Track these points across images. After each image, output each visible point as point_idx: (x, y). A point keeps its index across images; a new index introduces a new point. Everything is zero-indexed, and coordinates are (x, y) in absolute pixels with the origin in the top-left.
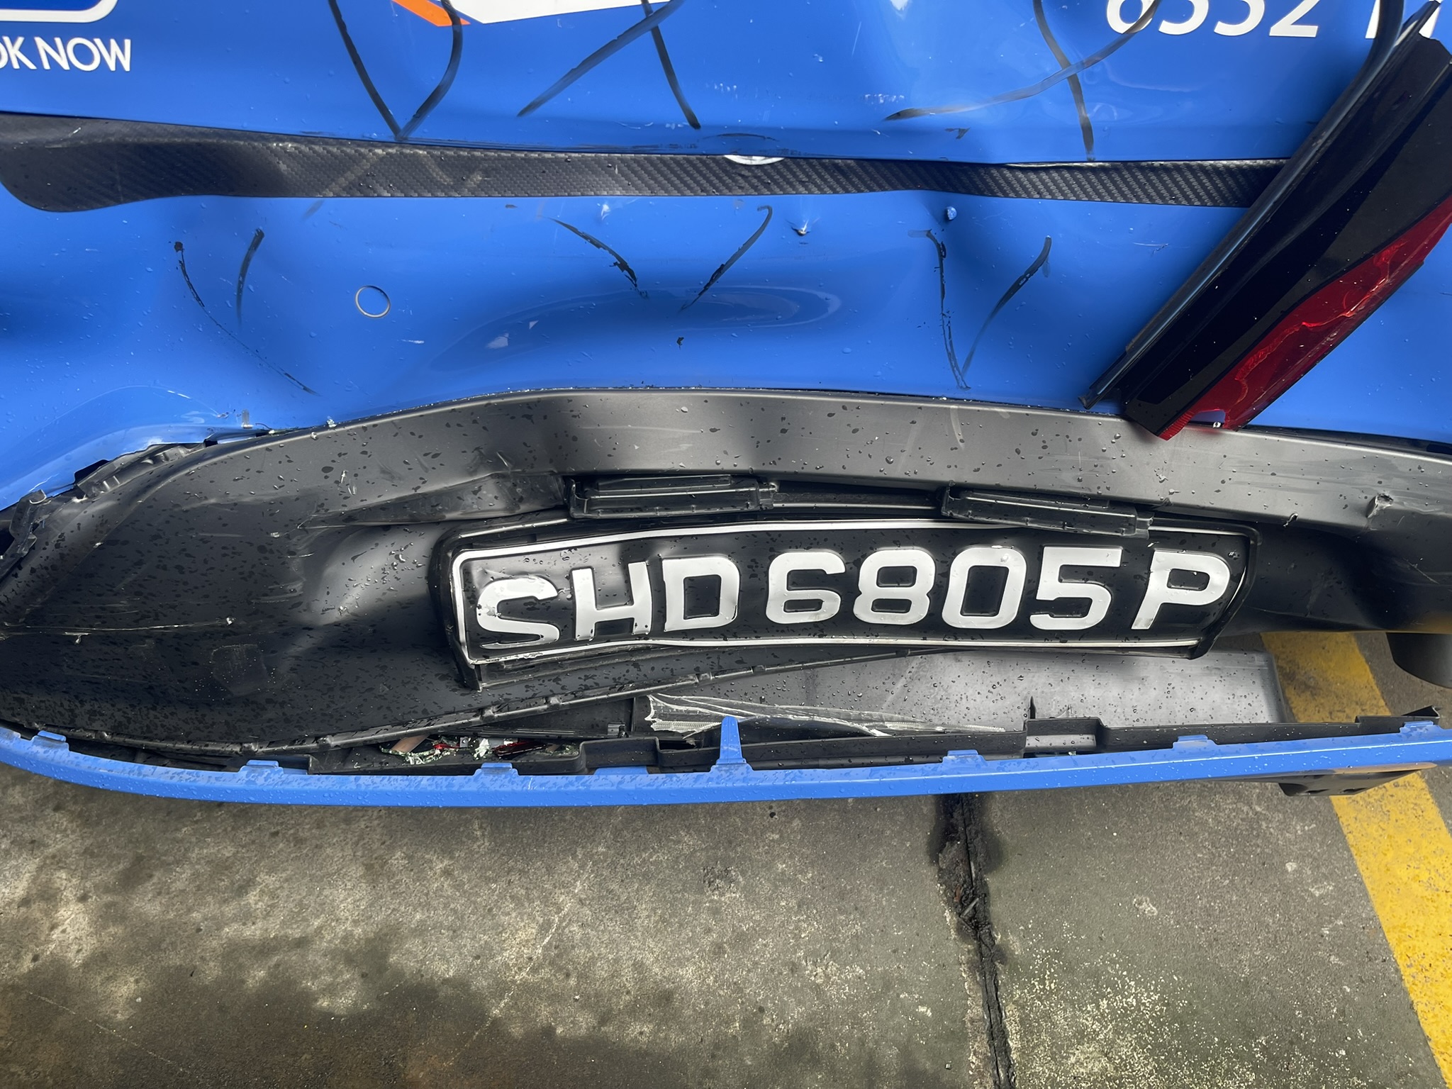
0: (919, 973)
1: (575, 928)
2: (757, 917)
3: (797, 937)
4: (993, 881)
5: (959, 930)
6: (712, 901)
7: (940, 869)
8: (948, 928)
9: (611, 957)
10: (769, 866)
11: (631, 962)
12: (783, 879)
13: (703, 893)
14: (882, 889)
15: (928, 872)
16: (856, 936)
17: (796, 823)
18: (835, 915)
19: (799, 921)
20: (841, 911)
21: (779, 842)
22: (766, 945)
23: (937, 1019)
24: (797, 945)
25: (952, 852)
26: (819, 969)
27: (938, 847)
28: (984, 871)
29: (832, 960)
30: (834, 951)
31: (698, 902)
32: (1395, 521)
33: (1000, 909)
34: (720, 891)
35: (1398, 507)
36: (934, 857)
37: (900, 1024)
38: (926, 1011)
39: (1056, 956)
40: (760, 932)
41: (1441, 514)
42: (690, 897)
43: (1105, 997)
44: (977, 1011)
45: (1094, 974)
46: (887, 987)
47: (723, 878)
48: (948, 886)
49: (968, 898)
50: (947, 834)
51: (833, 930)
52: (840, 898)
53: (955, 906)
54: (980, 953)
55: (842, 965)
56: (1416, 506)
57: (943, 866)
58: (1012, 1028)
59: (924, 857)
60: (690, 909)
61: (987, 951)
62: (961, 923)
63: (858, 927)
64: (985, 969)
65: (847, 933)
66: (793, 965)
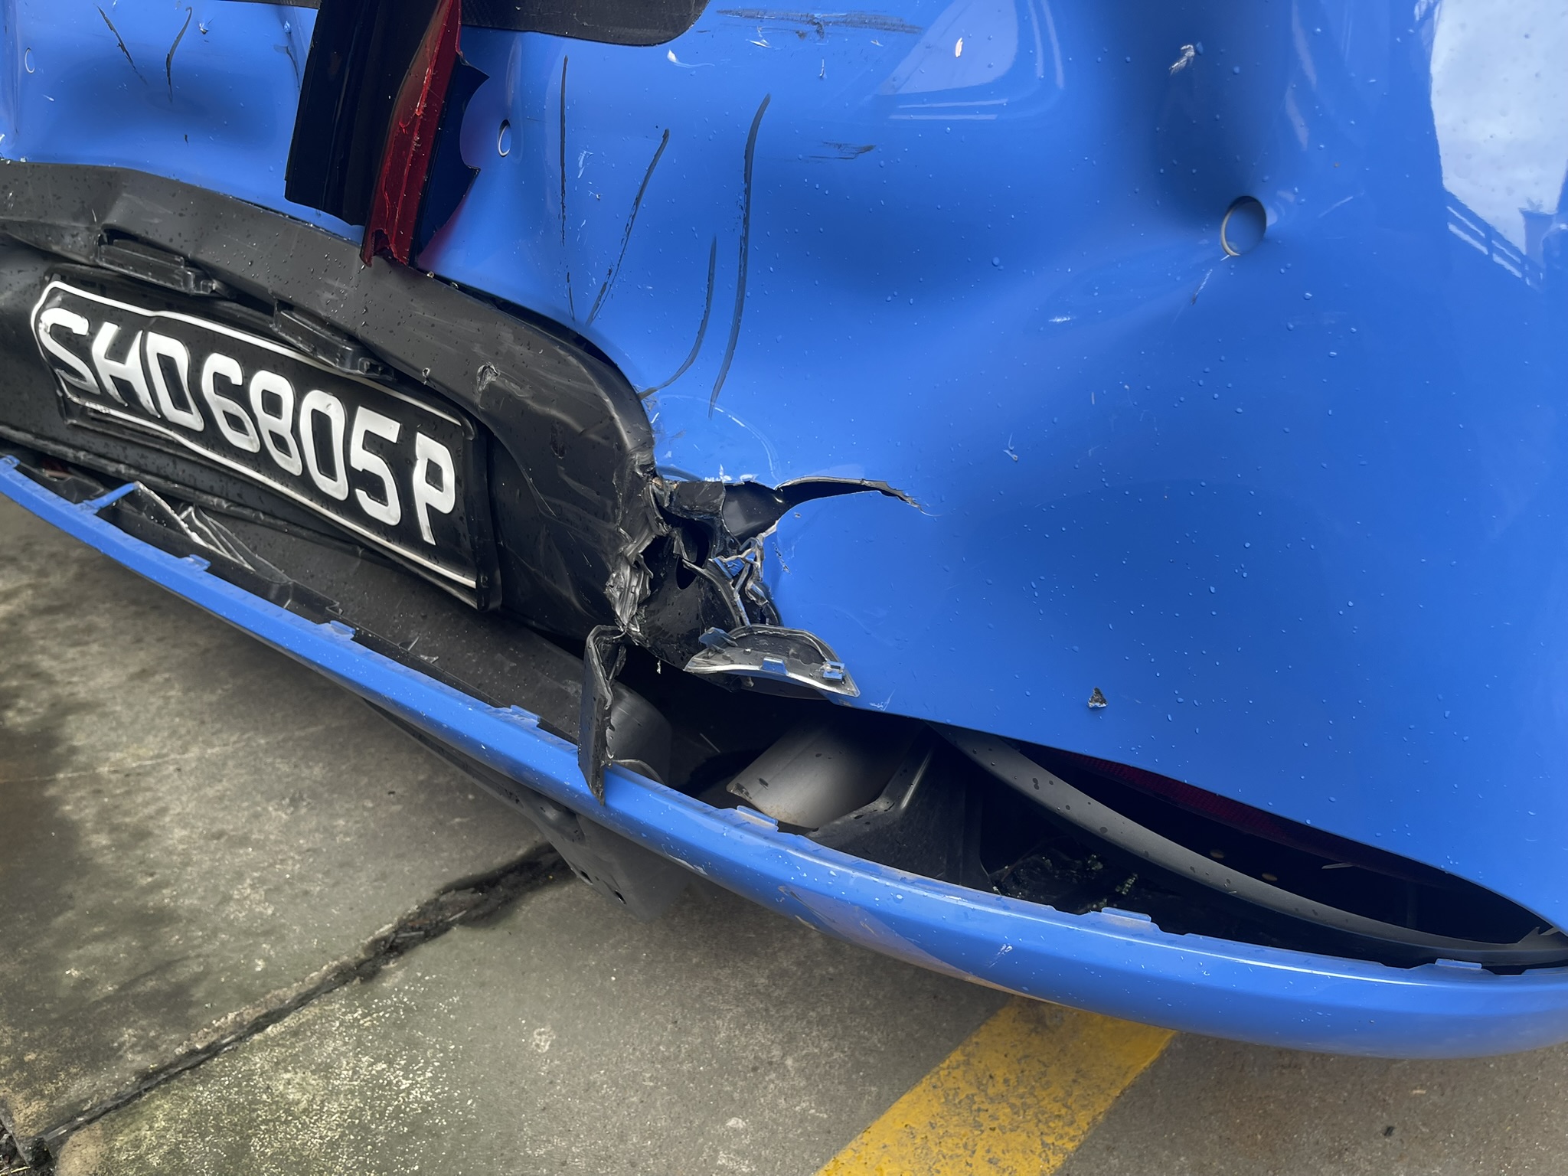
0: (300, 943)
1: (172, 768)
2: (272, 837)
3: (272, 865)
4: (456, 932)
5: (376, 942)
6: (265, 809)
7: (437, 900)
8: (372, 933)
9: (161, 795)
10: (335, 816)
11: (164, 805)
12: (329, 832)
13: (268, 800)
14: (376, 880)
15: (426, 894)
16: (306, 893)
17: (399, 807)
18: (318, 872)
19: (293, 858)
20: (327, 874)
21: (365, 808)
22: (248, 854)
23: (258, 976)
24: (264, 869)
25: (466, 897)
26: (249, 891)
27: (461, 886)
28: (463, 922)
29: (267, 892)
30: (278, 889)
31: (257, 804)
32: (498, 403)
33: (427, 951)
34: (280, 807)
35: (500, 384)
36: (446, 890)
37: (231, 958)
38: (260, 965)
39: (408, 1010)
40: (258, 846)
41: (529, 402)
42: (259, 798)
43: (390, 1063)
44: (290, 994)
45: (413, 1043)
46: (267, 933)
47: (295, 802)
48: (422, 912)
49: (420, 929)
50: (483, 884)
51: (302, 878)
52: (342, 865)
53: (402, 926)
54: (361, 964)
55: (266, 900)
56: (513, 388)
57: (443, 899)
58: (289, 1021)
59: (440, 884)
60: (245, 804)
61: (367, 967)
62: (385, 939)
63: (318, 889)
64: (344, 975)
65: (305, 886)
66: (239, 876)
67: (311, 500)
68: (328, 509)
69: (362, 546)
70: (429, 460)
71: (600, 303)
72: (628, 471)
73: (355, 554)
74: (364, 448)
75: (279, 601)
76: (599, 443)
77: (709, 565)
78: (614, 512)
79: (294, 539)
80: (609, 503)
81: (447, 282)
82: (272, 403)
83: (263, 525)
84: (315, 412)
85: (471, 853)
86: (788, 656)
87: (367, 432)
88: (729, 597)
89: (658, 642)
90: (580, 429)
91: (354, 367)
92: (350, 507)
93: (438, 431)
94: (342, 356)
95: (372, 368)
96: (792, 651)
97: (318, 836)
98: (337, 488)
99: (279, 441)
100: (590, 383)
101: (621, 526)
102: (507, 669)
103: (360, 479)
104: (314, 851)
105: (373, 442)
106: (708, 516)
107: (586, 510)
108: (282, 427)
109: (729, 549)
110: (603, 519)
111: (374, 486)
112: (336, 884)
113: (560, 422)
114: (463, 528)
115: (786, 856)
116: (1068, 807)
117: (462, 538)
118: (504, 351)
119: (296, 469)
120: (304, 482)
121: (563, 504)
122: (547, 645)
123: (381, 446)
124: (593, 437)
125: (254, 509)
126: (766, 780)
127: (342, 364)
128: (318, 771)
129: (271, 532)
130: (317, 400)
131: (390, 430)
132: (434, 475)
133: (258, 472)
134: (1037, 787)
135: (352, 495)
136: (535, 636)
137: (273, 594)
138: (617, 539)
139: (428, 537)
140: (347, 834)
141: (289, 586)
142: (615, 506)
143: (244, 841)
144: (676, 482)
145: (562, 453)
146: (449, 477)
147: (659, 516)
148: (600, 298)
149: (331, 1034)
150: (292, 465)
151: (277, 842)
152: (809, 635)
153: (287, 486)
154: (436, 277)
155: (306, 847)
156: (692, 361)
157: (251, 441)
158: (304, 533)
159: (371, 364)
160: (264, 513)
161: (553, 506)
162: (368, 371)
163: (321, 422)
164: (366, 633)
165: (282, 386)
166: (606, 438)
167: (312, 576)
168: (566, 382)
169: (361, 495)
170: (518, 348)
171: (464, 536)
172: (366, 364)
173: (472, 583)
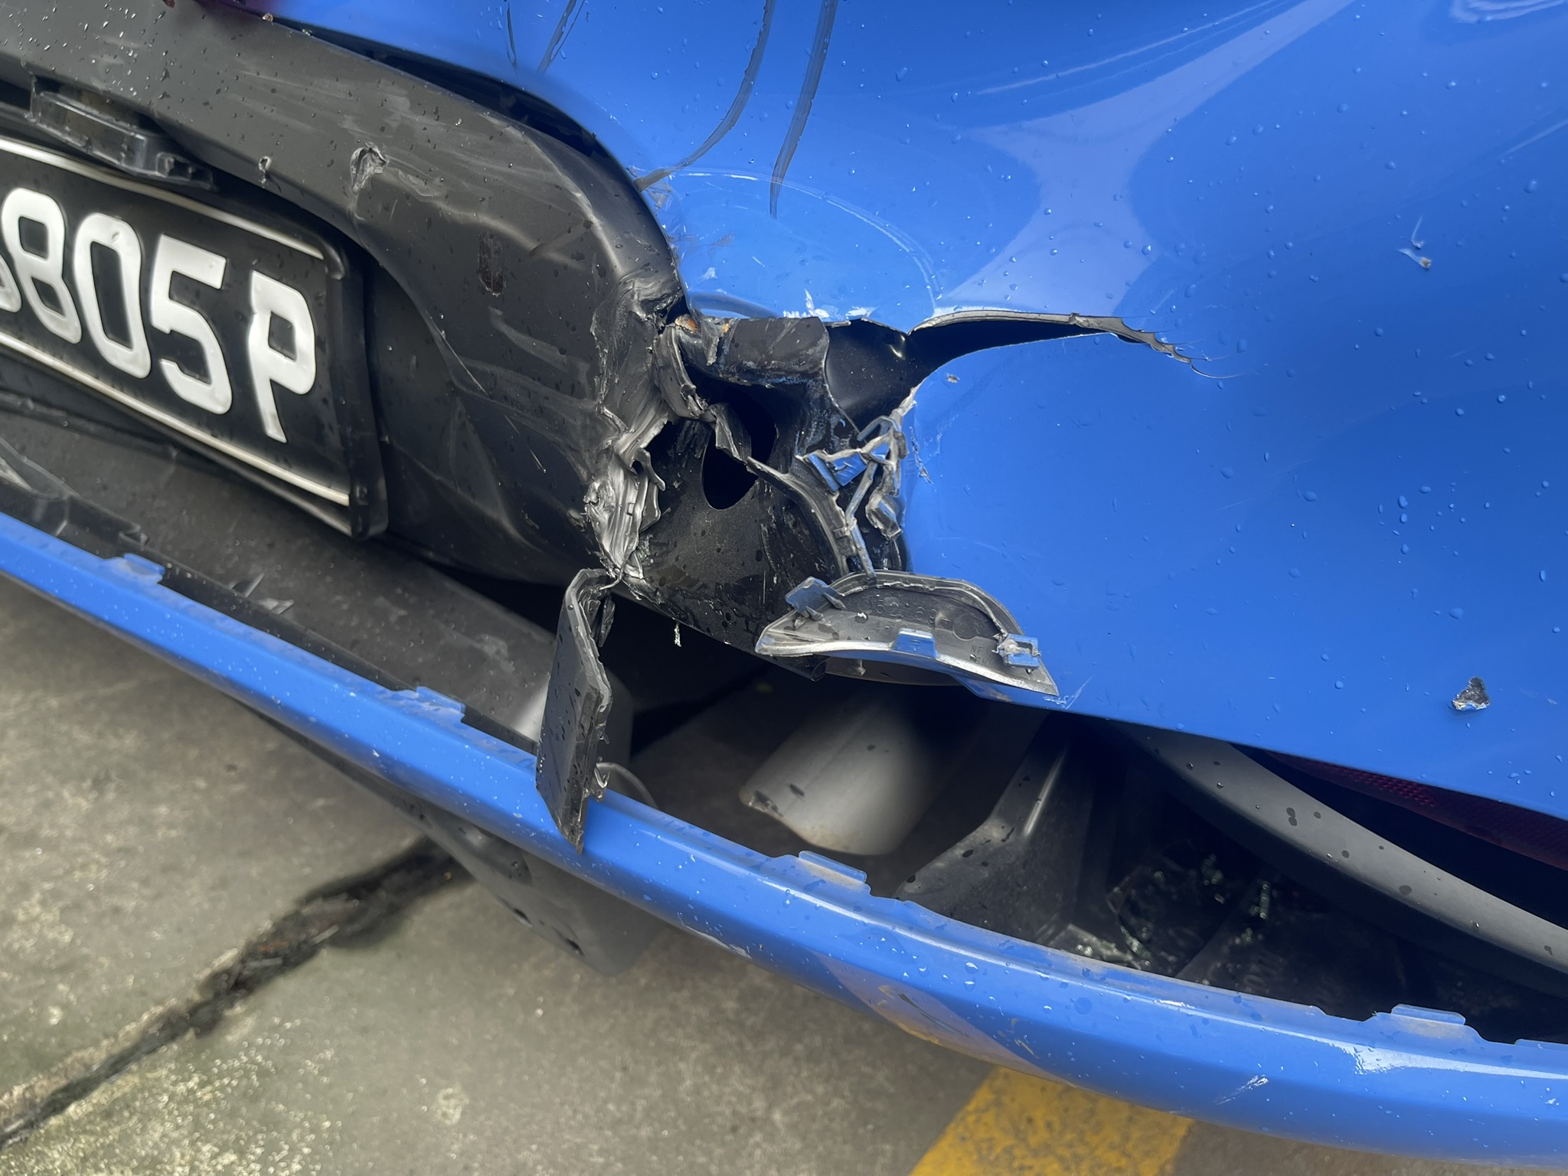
0: (109, 982)
2: (69, 833)
3: (69, 872)
4: (326, 958)
5: (215, 977)
6: (59, 795)
7: (297, 913)
8: (208, 964)
10: (155, 802)
12: (147, 824)
13: (63, 782)
14: (213, 889)
15: (282, 906)
16: (117, 910)
17: (239, 788)
18: (133, 879)
19: (98, 862)
20: (145, 882)
21: (196, 790)
22: (35, 858)
23: (51, 1031)
24: (58, 878)
25: (338, 906)
26: (38, 910)
27: (329, 892)
28: (335, 942)
29: (63, 910)
30: (77, 906)
31: (48, 788)
32: (387, 209)
33: (287, 987)
34: (79, 792)
35: (389, 178)
36: (310, 898)
37: (16, 1007)
38: (55, 1016)
39: (263, 1073)
40: (50, 845)
41: (441, 205)
42: (49, 779)
43: (241, 1153)
44: (97, 1055)
45: (271, 1122)
46: (64, 970)
47: (99, 784)
48: (278, 931)
49: (275, 955)
50: (360, 888)
51: (110, 889)
52: (166, 869)
53: (251, 953)
54: (194, 1010)
55: (62, 921)
56: (413, 183)
57: (306, 911)
58: (99, 1097)
59: (301, 890)
60: (32, 789)
61: (204, 1015)
62: (227, 972)
63: (133, 904)
64: (172, 1027)
65: (116, 900)
66: (24, 889)
67: (97, 378)
68: (122, 390)
69: (177, 445)
70: (272, 313)
71: (565, 30)
72: (620, 311)
73: (166, 457)
74: (171, 297)
75: (47, 525)
76: (566, 267)
77: (795, 466)
78: (591, 383)
79: (77, 436)
80: (583, 367)
81: (297, 26)
82: (33, 235)
83: (33, 416)
84: (94, 246)
85: (340, 845)
86: (933, 625)
87: (175, 275)
88: (829, 523)
89: (679, 596)
90: (530, 245)
91: (149, 165)
92: (154, 387)
93: (285, 268)
94: (129, 148)
95: (178, 168)
96: (940, 616)
97: (132, 830)
98: (133, 359)
99: (46, 292)
100: (547, 168)
101: (605, 402)
102: (393, 619)
103: (166, 344)
104: (127, 852)
105: (184, 288)
106: (795, 380)
107: (539, 380)
108: (49, 268)
109: (835, 439)
110: (571, 394)
111: (192, 359)
112: (158, 896)
113: (496, 235)
114: (328, 415)
115: (893, 938)
116: (1346, 854)
117: (327, 431)
118: (394, 125)
119: (73, 335)
120: (85, 352)
121: (499, 371)
122: (450, 585)
123: (198, 294)
124: (555, 256)
125: (20, 395)
126: (801, 786)
127: (130, 160)
128: (130, 741)
129: (42, 428)
130: (97, 227)
131: (210, 269)
132: (281, 335)
133: (21, 338)
134: (1293, 822)
135: (155, 370)
136: (432, 573)
137: (38, 514)
138: (597, 426)
139: (274, 430)
140: (171, 826)
141: (62, 502)
142: (595, 371)
143: (30, 839)
144: (727, 321)
145: (498, 287)
146: (305, 337)
147: (689, 383)
148: (564, 20)
149: (156, 1114)
150: (66, 327)
151: (76, 840)
152: (971, 590)
153: (61, 358)
154: (275, 20)
155: (115, 845)
156: (733, 122)
157: (8, 296)
158: (92, 428)
159: (176, 163)
160: (34, 400)
161: (481, 376)
162: (171, 173)
163: (105, 260)
164: (183, 572)
165: (46, 210)
166: (579, 257)
167: (105, 488)
168: (506, 169)
169: (170, 369)
170: (418, 119)
171: (331, 427)
172: (169, 160)
173: (342, 498)
